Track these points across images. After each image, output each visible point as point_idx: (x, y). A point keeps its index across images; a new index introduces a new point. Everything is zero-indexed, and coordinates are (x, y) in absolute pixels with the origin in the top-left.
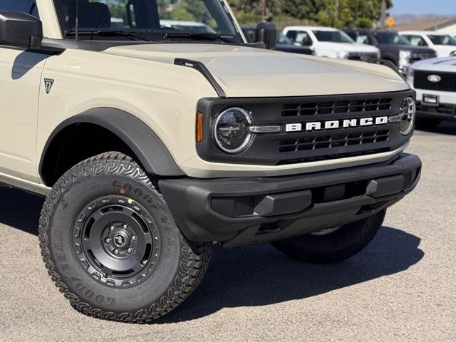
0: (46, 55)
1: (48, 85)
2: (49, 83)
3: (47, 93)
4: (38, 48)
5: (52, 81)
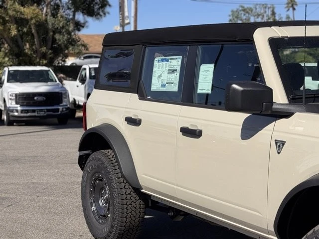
0: (275, 118)
1: (279, 146)
2: (280, 145)
3: (279, 153)
4: (269, 112)
5: (283, 143)
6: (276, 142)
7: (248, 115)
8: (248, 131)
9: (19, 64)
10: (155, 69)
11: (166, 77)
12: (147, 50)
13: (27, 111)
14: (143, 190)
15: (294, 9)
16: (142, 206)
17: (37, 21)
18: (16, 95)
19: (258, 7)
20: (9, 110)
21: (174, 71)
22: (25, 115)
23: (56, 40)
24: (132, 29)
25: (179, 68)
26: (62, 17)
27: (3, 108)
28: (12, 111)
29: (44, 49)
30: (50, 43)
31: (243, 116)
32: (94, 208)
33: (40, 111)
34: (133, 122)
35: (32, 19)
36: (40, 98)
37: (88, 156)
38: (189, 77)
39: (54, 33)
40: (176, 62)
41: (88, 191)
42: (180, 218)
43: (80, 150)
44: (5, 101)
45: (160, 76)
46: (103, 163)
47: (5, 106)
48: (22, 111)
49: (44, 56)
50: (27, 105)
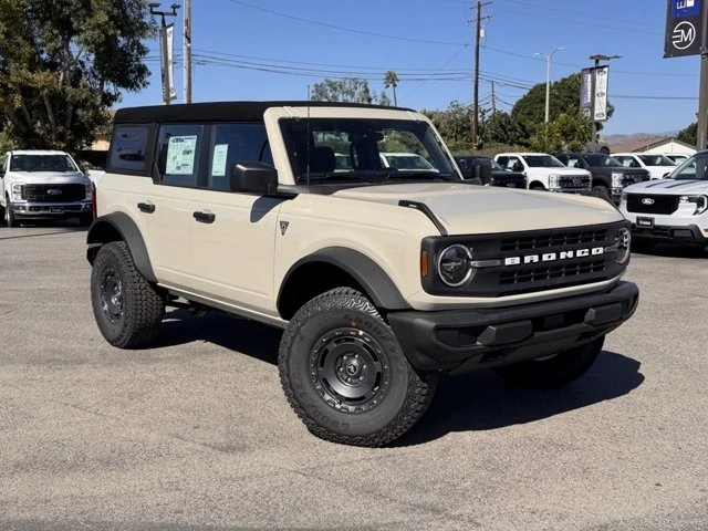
0: (280, 200)
1: (284, 227)
2: (284, 225)
3: (283, 234)
4: (274, 194)
5: (287, 224)
6: (281, 223)
7: (257, 197)
8: (257, 213)
9: (28, 148)
10: (170, 150)
11: (181, 159)
12: (162, 129)
13: (38, 208)
14: (159, 284)
15: (395, 85)
16: (160, 302)
17: (51, 91)
18: (22, 187)
19: (347, 82)
20: (12, 207)
21: (189, 152)
22: (35, 213)
23: (78, 116)
24: (185, 102)
25: (193, 149)
26: (85, 86)
27: (5, 205)
28: (18, 208)
29: (61, 129)
30: (69, 121)
31: (253, 199)
32: (106, 307)
33: (57, 208)
34: (147, 208)
35: (43, 87)
36: (55, 192)
37: (98, 249)
38: (203, 159)
39: (76, 107)
40: (191, 143)
41: (98, 288)
42: (203, 314)
43: (89, 242)
44: (7, 195)
45: (175, 158)
46: (114, 255)
47: (8, 201)
48: (31, 208)
49: (61, 137)
50: (37, 201)
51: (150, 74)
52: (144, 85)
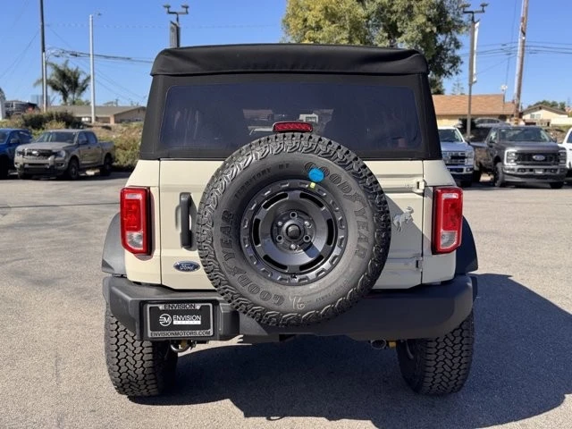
51: (462, 63)
52: (457, 73)
